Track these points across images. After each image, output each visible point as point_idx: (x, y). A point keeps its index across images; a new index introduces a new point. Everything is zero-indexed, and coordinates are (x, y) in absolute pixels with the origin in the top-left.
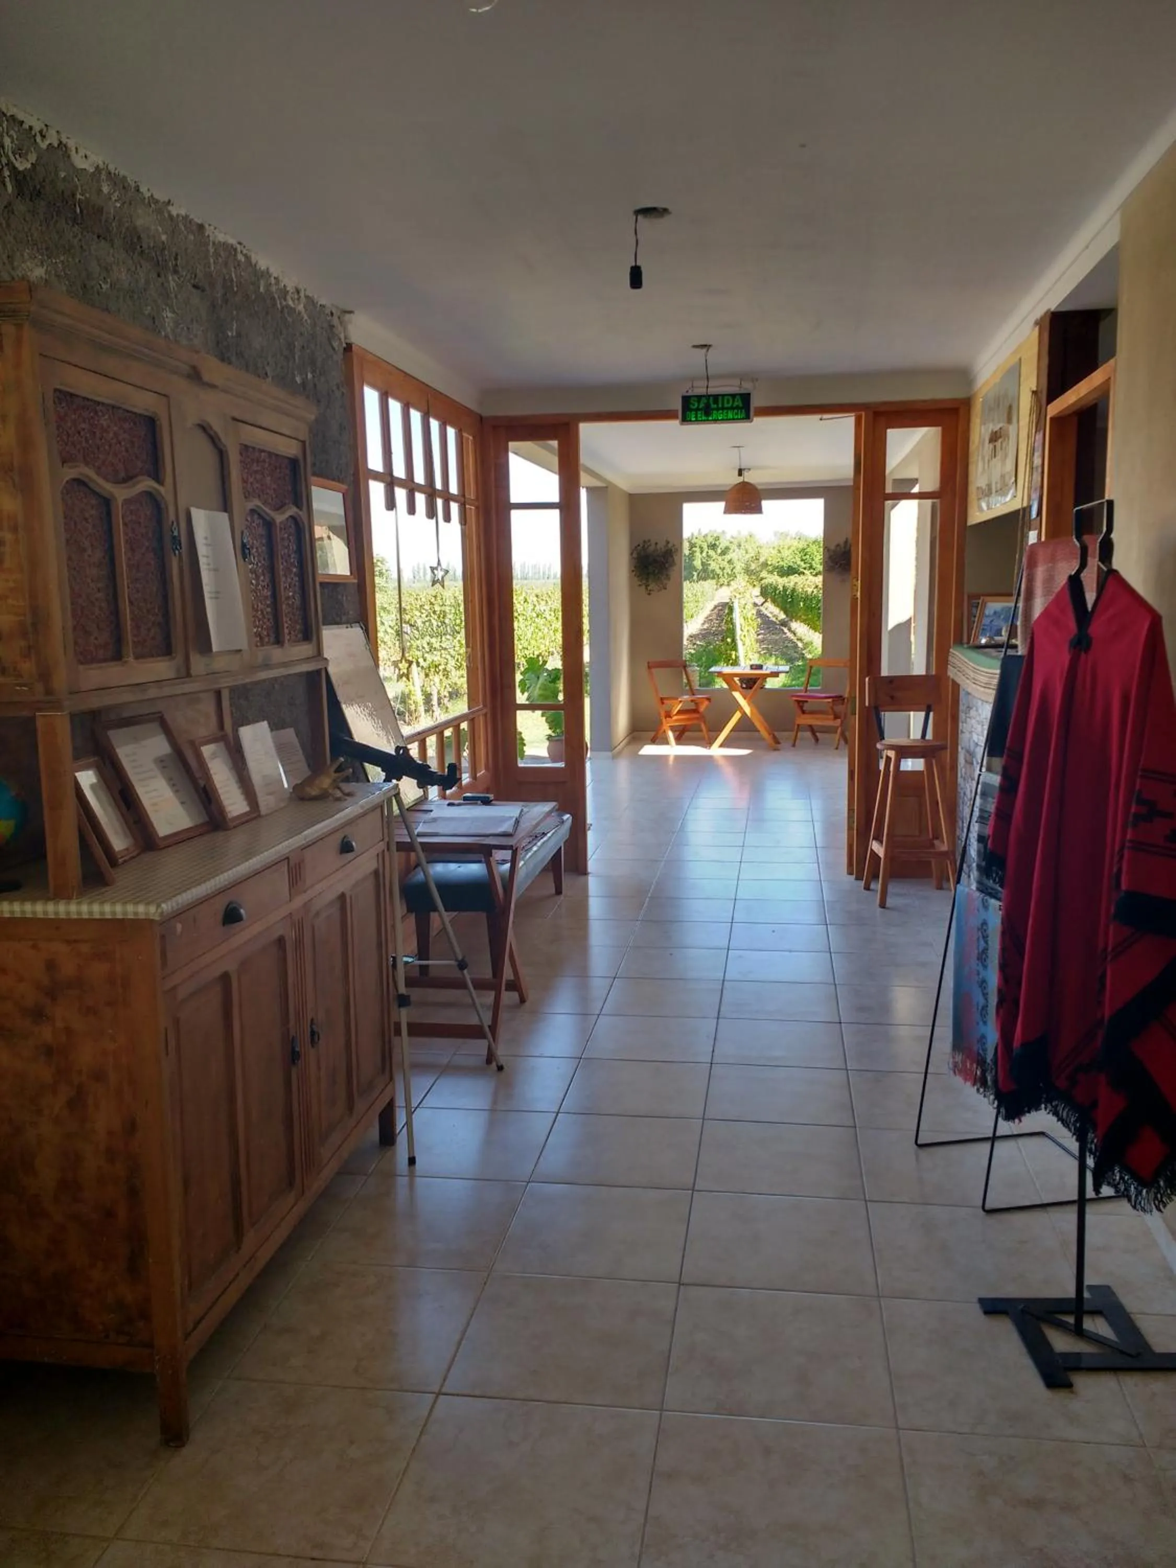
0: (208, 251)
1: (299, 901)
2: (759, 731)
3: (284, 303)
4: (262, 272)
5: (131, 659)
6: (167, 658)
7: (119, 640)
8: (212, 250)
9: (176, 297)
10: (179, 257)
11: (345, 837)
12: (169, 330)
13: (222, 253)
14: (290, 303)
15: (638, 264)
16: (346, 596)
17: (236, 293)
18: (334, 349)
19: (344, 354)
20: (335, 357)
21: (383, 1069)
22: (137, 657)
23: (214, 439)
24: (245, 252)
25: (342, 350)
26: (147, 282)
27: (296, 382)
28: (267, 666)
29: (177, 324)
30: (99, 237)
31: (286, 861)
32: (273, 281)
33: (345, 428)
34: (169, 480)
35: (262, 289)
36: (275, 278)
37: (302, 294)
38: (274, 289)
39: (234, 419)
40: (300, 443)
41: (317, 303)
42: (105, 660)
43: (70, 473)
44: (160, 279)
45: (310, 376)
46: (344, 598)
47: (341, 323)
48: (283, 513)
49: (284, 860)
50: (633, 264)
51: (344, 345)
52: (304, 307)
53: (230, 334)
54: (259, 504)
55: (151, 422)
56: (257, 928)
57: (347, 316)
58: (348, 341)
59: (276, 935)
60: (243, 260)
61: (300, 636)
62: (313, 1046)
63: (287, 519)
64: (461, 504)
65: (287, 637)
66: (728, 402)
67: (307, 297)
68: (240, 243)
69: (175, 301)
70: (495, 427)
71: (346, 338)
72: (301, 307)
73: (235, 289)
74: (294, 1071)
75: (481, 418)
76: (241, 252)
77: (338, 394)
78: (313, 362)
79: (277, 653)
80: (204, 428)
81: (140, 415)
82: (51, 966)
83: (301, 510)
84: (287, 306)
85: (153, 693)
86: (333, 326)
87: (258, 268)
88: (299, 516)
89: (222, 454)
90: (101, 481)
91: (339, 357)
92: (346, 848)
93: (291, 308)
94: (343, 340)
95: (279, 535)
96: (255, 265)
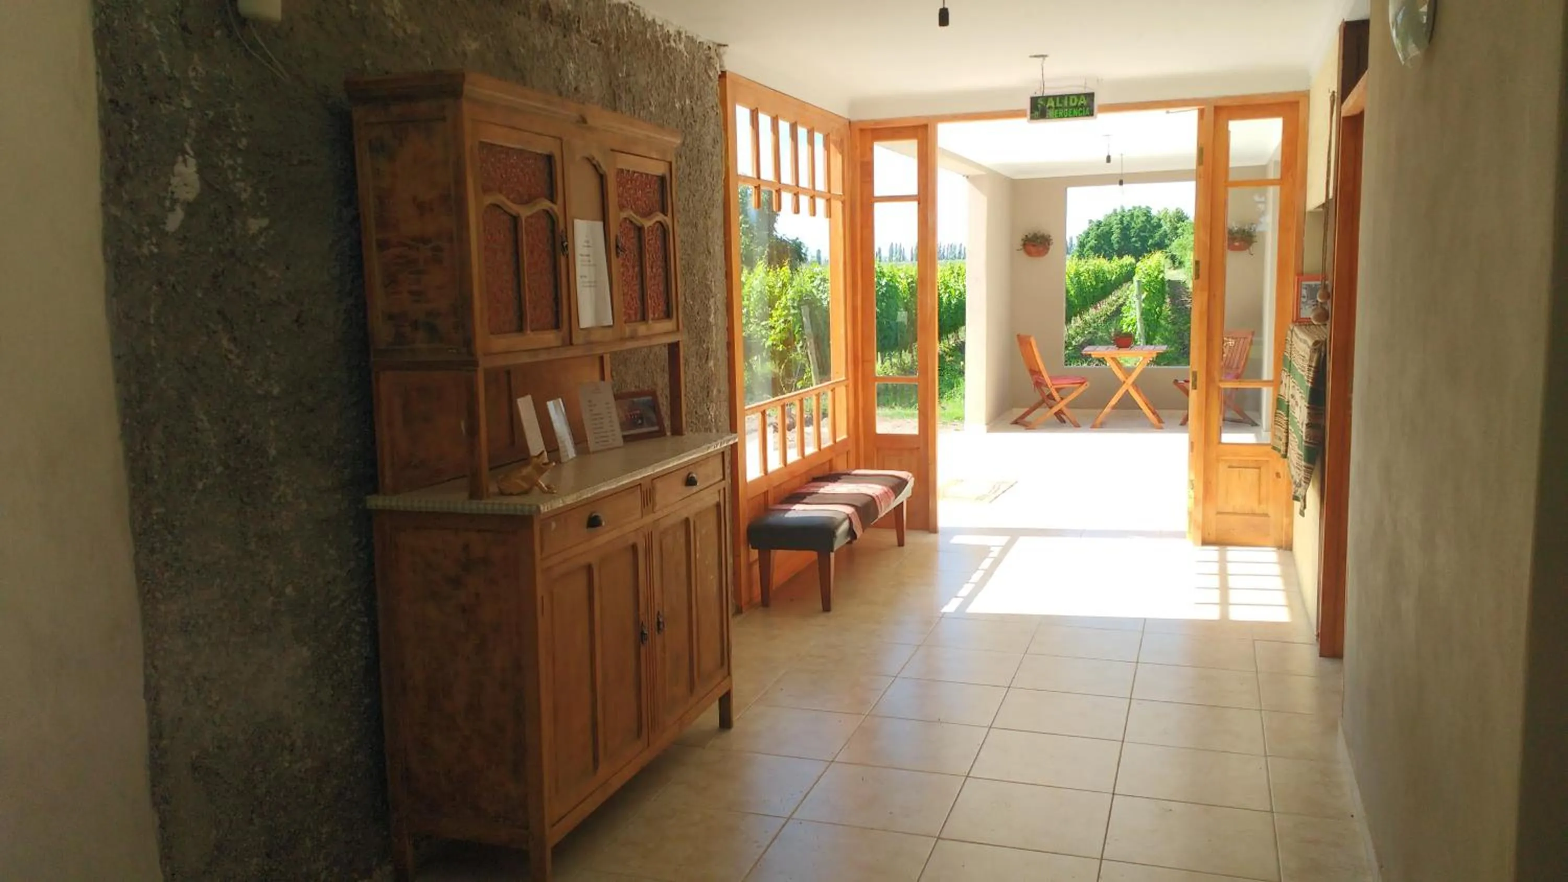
0: (604, 13)
1: (649, 519)
2: (1141, 409)
3: (667, 45)
4: (649, 22)
5: (529, 332)
6: (555, 331)
7: (521, 317)
8: (607, 11)
9: (578, 51)
10: (581, 21)
11: (689, 474)
12: (570, 77)
13: (616, 13)
14: (673, 44)
15: (946, 6)
16: (715, 282)
17: (627, 42)
18: (709, 77)
19: (719, 81)
20: (711, 84)
21: (722, 664)
22: (532, 330)
23: (596, 167)
24: (635, 8)
25: (717, 77)
26: (556, 42)
27: (675, 107)
28: (633, 337)
29: (578, 72)
30: (519, 13)
31: (639, 487)
32: (658, 28)
33: (718, 142)
34: (560, 200)
35: (648, 36)
36: (660, 26)
37: (683, 36)
38: (659, 34)
39: (612, 150)
40: (667, 164)
41: (696, 41)
42: (510, 332)
43: (489, 200)
44: (566, 40)
45: (688, 102)
46: (713, 283)
47: (717, 55)
48: (650, 220)
49: (637, 486)
50: (942, 7)
51: (719, 73)
52: (685, 46)
53: (620, 75)
54: (632, 213)
55: (549, 158)
56: (615, 534)
57: (722, 50)
58: (723, 70)
59: (631, 542)
60: (633, 15)
61: (662, 315)
62: (658, 633)
63: (655, 224)
64: (827, 200)
65: (651, 316)
66: (1073, 102)
67: (687, 37)
68: (631, 3)
69: (576, 55)
70: (862, 130)
71: (721, 66)
72: (681, 47)
73: (626, 39)
74: (643, 650)
75: (850, 122)
76: (632, 9)
77: (712, 114)
78: (691, 89)
79: (642, 329)
80: (589, 160)
81: (541, 155)
82: (466, 547)
83: (666, 215)
84: (670, 47)
85: (543, 357)
86: (711, 58)
87: (646, 19)
88: (665, 221)
89: (602, 178)
90: (509, 204)
91: (715, 83)
92: (690, 482)
93: (673, 48)
94: (718, 69)
95: (647, 237)
96: (643, 18)
